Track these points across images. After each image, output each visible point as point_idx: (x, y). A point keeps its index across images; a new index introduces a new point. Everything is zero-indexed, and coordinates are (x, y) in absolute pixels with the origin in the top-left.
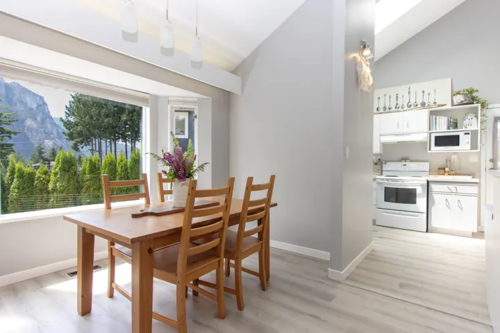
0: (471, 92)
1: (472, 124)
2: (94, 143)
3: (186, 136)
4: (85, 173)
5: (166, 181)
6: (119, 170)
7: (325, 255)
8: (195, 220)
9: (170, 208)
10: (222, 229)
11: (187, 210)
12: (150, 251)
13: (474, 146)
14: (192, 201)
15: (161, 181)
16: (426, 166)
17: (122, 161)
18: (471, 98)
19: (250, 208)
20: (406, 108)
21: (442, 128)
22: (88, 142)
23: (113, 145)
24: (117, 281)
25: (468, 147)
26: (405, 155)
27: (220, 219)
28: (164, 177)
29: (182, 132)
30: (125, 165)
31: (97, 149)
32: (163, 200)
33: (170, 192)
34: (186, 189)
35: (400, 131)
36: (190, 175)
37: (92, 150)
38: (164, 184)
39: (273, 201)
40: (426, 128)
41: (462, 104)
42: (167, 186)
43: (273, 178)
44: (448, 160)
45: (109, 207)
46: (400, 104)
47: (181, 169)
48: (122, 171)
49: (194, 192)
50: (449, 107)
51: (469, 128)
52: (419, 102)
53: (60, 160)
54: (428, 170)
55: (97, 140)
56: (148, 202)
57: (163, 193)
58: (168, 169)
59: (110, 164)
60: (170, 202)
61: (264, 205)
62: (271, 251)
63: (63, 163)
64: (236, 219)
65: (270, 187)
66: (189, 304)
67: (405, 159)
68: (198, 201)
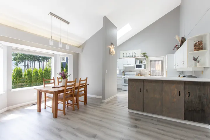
0: (145, 54)
1: (145, 62)
2: (25, 62)
3: (65, 61)
4: (26, 76)
5: (60, 79)
6: (39, 74)
7: (101, 97)
8: (67, 88)
9: (61, 86)
10: (74, 90)
11: (65, 86)
12: (57, 94)
13: (145, 68)
14: (66, 84)
15: (58, 79)
16: (135, 73)
17: (40, 71)
18: (145, 56)
19: (81, 85)
20: (130, 57)
21: (138, 63)
22: (22, 62)
23: (34, 63)
24: (47, 104)
25: (143, 68)
26: (130, 70)
27: (73, 88)
28: (59, 78)
29: (63, 60)
30: (42, 72)
31: (27, 65)
32: (59, 84)
33: (61, 82)
34: (65, 81)
35: (128, 63)
36: (66, 78)
37: (24, 65)
38: (59, 80)
39: (87, 84)
40: (134, 63)
41: (142, 57)
42: (60, 80)
43: (87, 78)
44: (140, 72)
45: (44, 86)
46: (129, 56)
47: (64, 76)
48: (41, 75)
49: (67, 82)
50: (140, 57)
51: (144, 63)
52: (133, 55)
53: (16, 71)
54: (135, 74)
55: (26, 61)
56: (55, 85)
57: (59, 82)
58: (60, 76)
59: (36, 72)
60: (61, 84)
61: (85, 85)
62: (87, 97)
63: (17, 72)
64: (77, 88)
65: (86, 80)
66: (66, 109)
67: (130, 71)
68: (68, 84)
